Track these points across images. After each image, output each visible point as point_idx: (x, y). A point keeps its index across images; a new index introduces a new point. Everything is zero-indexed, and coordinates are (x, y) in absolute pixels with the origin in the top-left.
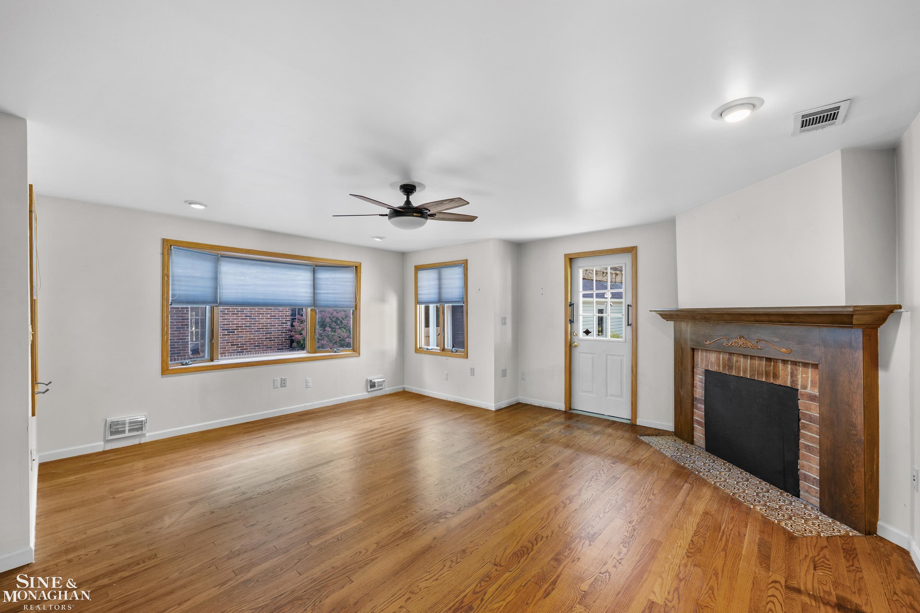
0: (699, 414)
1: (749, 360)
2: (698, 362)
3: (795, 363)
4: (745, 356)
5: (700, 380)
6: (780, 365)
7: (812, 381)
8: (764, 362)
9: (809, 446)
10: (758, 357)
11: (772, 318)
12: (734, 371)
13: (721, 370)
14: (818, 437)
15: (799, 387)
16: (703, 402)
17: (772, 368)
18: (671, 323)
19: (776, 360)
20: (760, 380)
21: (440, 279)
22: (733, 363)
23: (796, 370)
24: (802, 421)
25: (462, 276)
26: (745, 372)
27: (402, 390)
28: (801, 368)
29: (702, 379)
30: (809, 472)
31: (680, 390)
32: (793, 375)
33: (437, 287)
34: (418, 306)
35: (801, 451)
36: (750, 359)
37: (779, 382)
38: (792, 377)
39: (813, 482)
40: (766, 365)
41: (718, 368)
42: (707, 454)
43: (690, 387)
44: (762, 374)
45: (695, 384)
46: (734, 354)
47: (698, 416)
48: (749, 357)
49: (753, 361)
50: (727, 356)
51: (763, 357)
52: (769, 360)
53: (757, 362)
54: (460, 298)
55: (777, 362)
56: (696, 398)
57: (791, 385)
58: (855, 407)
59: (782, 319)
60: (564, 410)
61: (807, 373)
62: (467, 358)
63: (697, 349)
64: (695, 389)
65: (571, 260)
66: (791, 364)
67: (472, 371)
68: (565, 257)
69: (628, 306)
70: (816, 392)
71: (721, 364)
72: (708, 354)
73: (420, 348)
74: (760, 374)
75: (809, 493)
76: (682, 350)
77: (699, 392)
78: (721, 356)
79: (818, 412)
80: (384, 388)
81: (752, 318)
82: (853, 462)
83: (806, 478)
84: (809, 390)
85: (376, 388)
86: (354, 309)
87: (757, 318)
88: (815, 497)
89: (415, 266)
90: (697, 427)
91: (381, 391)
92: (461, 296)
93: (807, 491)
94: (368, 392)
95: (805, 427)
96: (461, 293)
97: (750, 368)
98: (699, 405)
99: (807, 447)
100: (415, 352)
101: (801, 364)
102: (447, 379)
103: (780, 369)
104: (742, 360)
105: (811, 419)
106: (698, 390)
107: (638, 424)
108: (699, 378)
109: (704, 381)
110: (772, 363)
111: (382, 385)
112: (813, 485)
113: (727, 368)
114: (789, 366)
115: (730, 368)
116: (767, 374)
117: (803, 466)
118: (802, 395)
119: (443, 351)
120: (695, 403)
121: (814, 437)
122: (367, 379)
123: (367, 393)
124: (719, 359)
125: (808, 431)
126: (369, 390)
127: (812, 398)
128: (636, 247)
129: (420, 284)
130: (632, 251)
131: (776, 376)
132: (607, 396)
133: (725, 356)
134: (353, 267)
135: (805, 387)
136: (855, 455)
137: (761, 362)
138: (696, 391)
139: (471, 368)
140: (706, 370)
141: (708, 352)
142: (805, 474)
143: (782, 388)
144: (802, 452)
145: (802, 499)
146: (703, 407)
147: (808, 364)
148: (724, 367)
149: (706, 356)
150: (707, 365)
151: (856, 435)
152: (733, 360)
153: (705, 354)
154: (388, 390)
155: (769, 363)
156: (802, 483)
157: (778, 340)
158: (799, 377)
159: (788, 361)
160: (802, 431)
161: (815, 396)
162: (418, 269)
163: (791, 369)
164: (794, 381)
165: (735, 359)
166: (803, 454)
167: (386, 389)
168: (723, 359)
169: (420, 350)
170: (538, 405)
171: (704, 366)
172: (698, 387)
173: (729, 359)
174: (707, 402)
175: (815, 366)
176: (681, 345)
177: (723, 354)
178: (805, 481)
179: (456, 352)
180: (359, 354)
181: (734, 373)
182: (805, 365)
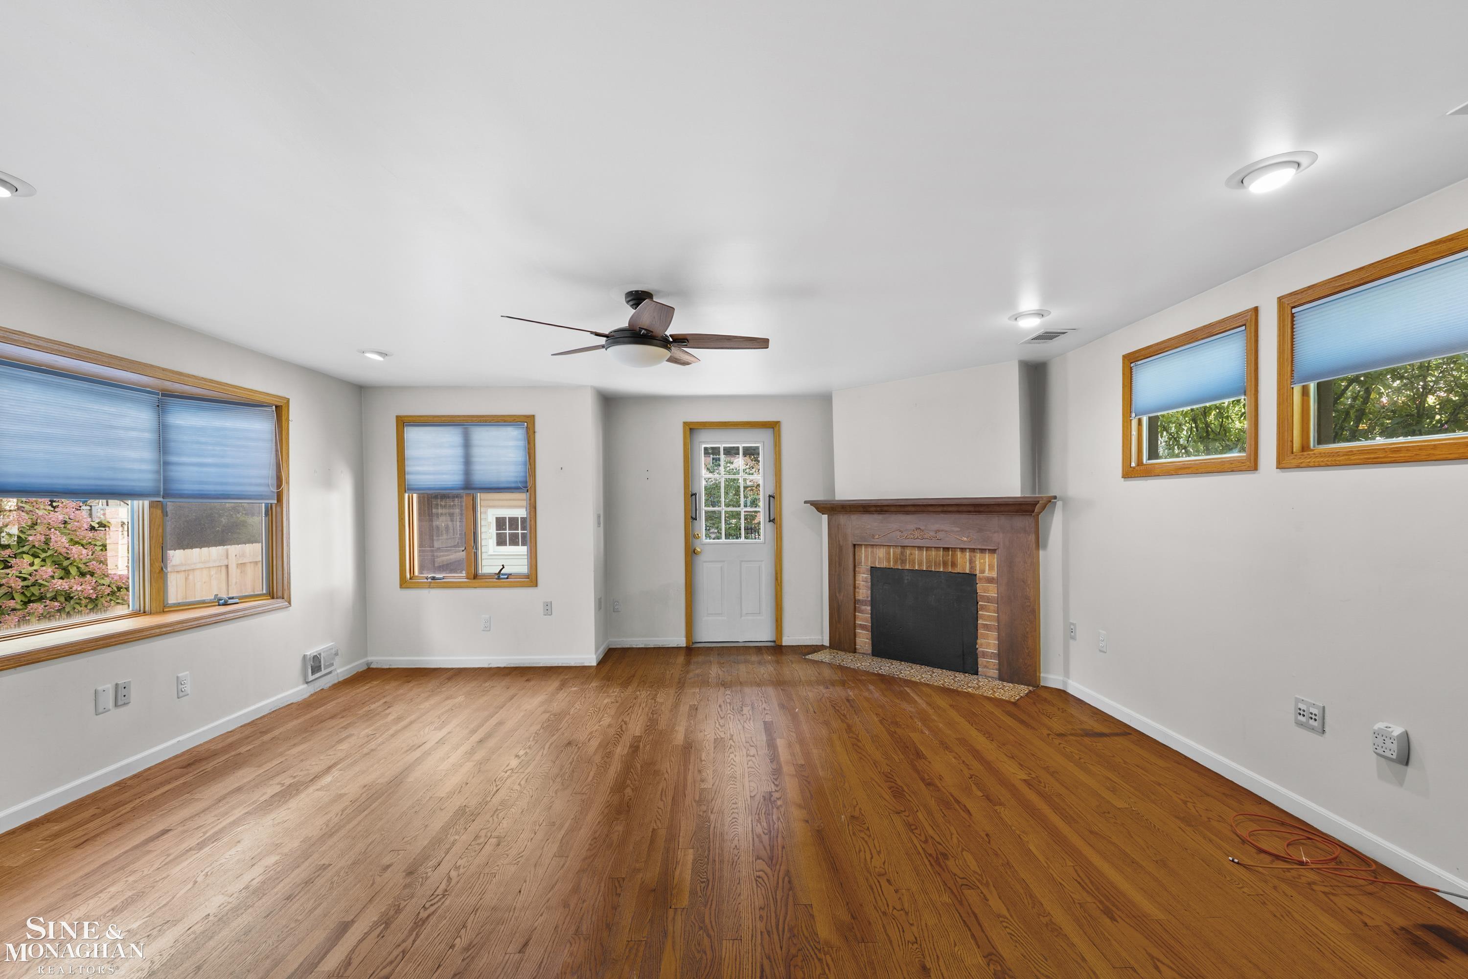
0: (864, 617)
1: (925, 552)
2: (861, 560)
3: (973, 550)
4: (920, 548)
5: (865, 580)
6: (959, 554)
7: (989, 565)
8: (941, 553)
9: (987, 624)
10: (935, 547)
11: (961, 509)
12: (908, 565)
13: (892, 565)
14: (996, 615)
15: (977, 572)
16: (869, 603)
17: (950, 557)
18: (825, 517)
19: (954, 549)
20: (937, 570)
21: (467, 445)
22: (906, 556)
23: (975, 557)
24: (980, 603)
25: (522, 443)
26: (920, 564)
27: (365, 668)
28: (978, 555)
29: (866, 578)
30: (987, 648)
31: (838, 595)
32: (971, 561)
33: (462, 460)
34: (406, 495)
35: (979, 631)
36: (926, 550)
37: (958, 570)
38: (970, 563)
39: (991, 656)
40: (943, 555)
41: (887, 564)
42: (875, 659)
43: (852, 588)
44: (940, 564)
45: (857, 585)
46: (907, 546)
47: (862, 620)
48: (925, 549)
49: (929, 552)
50: (899, 550)
51: (940, 548)
52: (946, 549)
53: (933, 553)
54: (521, 482)
55: (955, 551)
56: (859, 600)
57: (970, 571)
58: (1029, 582)
59: (972, 509)
60: (685, 646)
61: (984, 559)
62: (536, 586)
63: (858, 545)
64: (857, 590)
65: (692, 429)
66: (970, 551)
67: (548, 608)
68: (684, 427)
69: (770, 496)
70: (994, 574)
71: (892, 559)
72: (875, 549)
73: (410, 579)
74: (937, 564)
75: (988, 668)
76: (841, 548)
77: (864, 592)
78: (892, 550)
79: (996, 592)
80: (335, 670)
81: (940, 509)
82: (1028, 629)
83: (985, 655)
84: (987, 574)
85: (323, 672)
86: (276, 502)
87: (945, 509)
88: (993, 669)
89: (397, 417)
90: (860, 633)
91: (329, 676)
92: (522, 479)
93: (985, 667)
94: (307, 683)
95: (984, 608)
96: (522, 474)
97: (926, 560)
98: (863, 607)
99: (986, 627)
100: (401, 587)
101: (978, 551)
102: (487, 629)
103: (959, 557)
104: (917, 552)
105: (989, 600)
106: (861, 591)
107: (784, 644)
108: (863, 579)
109: (869, 580)
110: (950, 552)
111: (332, 665)
112: (991, 659)
113: (899, 562)
114: (968, 554)
115: (903, 562)
116: (945, 564)
117: (981, 645)
118: (980, 579)
119: (474, 579)
120: (857, 605)
121: (991, 616)
122: (305, 657)
123: (306, 686)
124: (889, 553)
125: (986, 611)
126: (311, 678)
127: (990, 580)
128: (779, 422)
129: (409, 452)
130: (773, 426)
131: (954, 564)
132: (741, 616)
133: (897, 550)
134: (270, 406)
135: (983, 571)
136: (1029, 623)
137: (939, 553)
138: (858, 593)
139: (544, 603)
140: (872, 567)
141: (875, 547)
142: (983, 652)
143: (960, 575)
144: (981, 631)
145: (981, 675)
146: (869, 608)
147: (986, 550)
148: (895, 562)
149: (872, 552)
150: (874, 562)
151: (1030, 606)
152: (906, 553)
153: (870, 550)
154: (341, 670)
155: (947, 553)
156: (981, 660)
157: (958, 529)
158: (977, 563)
159: (966, 549)
160: (980, 612)
161: (993, 578)
162: (403, 422)
163: (970, 556)
164: (972, 567)
165: (908, 552)
166: (982, 634)
167: (339, 671)
168: (894, 554)
169: (411, 583)
170: (643, 646)
171: (869, 563)
172: (861, 587)
173: (902, 553)
174: (873, 603)
175: (993, 551)
176: (839, 541)
177: (893, 548)
178: (984, 658)
179: (507, 578)
180: (290, 603)
181: (907, 567)
182: (982, 551)
